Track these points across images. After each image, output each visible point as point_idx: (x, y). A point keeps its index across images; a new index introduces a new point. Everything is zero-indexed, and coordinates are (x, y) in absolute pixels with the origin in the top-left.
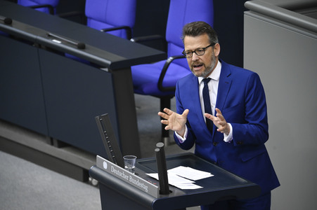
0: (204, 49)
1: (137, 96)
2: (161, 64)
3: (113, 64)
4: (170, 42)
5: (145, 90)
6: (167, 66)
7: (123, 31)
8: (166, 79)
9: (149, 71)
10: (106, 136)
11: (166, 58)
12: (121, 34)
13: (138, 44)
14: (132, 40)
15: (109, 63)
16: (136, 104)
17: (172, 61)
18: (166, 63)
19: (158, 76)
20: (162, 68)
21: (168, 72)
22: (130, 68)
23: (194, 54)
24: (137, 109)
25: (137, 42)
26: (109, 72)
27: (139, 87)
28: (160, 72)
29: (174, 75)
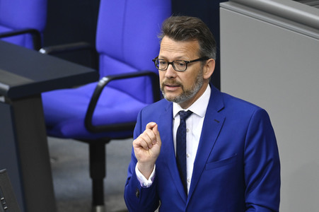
0: (187, 64)
1: (52, 142)
2: (89, 88)
3: (12, 89)
4: (103, 53)
5: (65, 130)
6: (98, 93)
7: (28, 36)
8: (98, 112)
9: (71, 101)
10: (4, 206)
11: (97, 79)
12: (23, 42)
13: (52, 58)
14: (42, 51)
15: (6, 87)
16: (52, 153)
17: (106, 84)
18: (97, 87)
19: (84, 109)
20: (91, 94)
21: (102, 101)
22: (40, 97)
23: (170, 66)
24: (52, 161)
25: (50, 53)
26: (6, 102)
27: (54, 127)
28: (88, 101)
29: (110, 106)
